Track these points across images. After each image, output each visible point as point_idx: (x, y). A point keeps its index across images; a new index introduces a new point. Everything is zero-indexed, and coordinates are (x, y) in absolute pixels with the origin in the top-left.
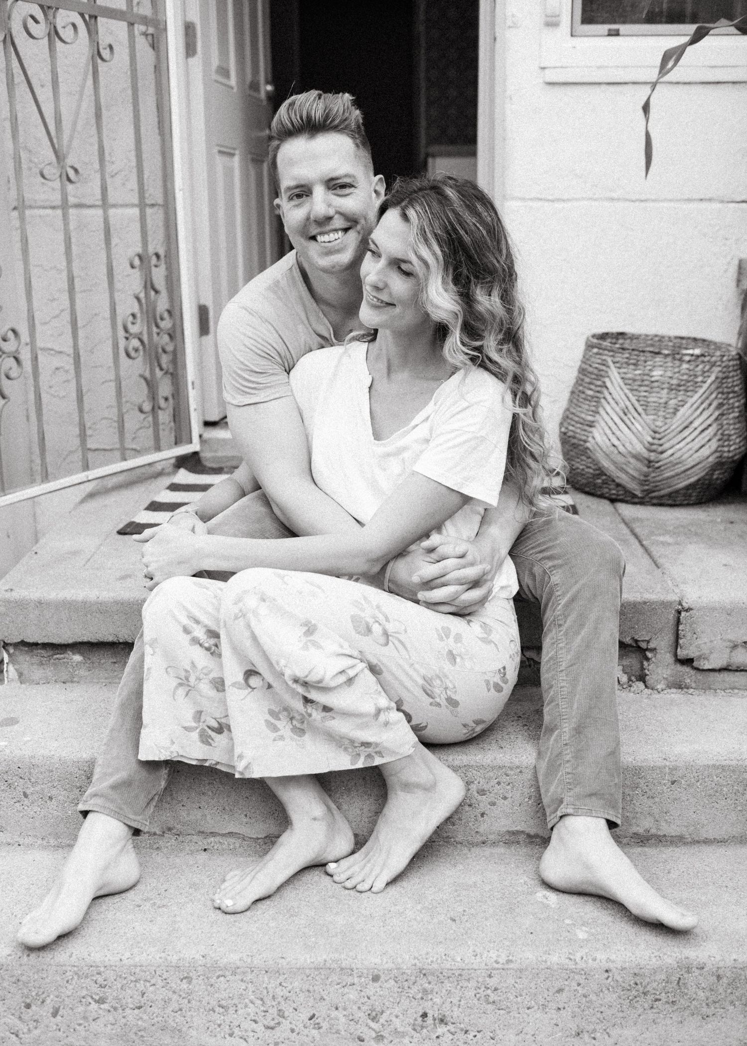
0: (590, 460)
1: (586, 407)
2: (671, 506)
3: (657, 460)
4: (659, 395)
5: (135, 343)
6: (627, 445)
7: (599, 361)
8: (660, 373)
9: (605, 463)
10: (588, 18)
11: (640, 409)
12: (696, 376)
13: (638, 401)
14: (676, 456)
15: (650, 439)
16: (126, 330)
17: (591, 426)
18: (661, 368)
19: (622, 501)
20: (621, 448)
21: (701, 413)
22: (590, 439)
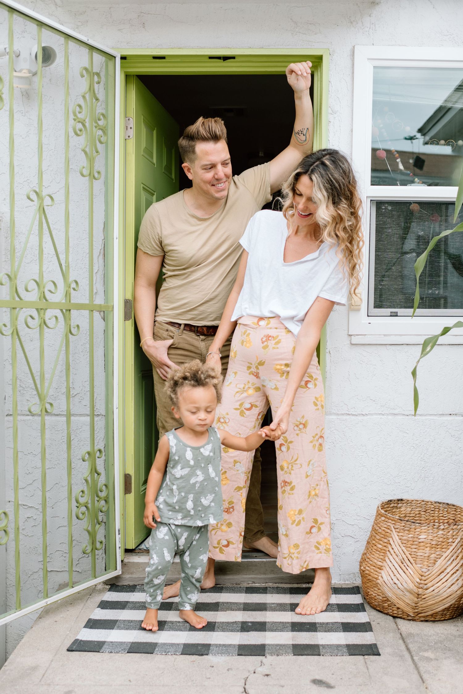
0: (379, 591)
1: (378, 555)
2: (434, 621)
3: (423, 594)
4: (424, 551)
5: (83, 509)
6: (404, 584)
7: (386, 526)
8: (425, 537)
9: (390, 594)
10: (379, 304)
11: (412, 560)
12: (448, 539)
13: (410, 554)
14: (436, 591)
15: (418, 580)
16: (77, 502)
17: (380, 569)
18: (426, 534)
19: (400, 618)
20: (400, 585)
21: (452, 563)
22: (380, 578)
